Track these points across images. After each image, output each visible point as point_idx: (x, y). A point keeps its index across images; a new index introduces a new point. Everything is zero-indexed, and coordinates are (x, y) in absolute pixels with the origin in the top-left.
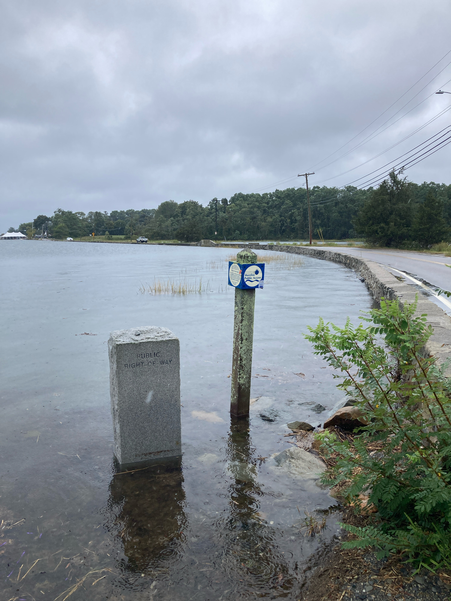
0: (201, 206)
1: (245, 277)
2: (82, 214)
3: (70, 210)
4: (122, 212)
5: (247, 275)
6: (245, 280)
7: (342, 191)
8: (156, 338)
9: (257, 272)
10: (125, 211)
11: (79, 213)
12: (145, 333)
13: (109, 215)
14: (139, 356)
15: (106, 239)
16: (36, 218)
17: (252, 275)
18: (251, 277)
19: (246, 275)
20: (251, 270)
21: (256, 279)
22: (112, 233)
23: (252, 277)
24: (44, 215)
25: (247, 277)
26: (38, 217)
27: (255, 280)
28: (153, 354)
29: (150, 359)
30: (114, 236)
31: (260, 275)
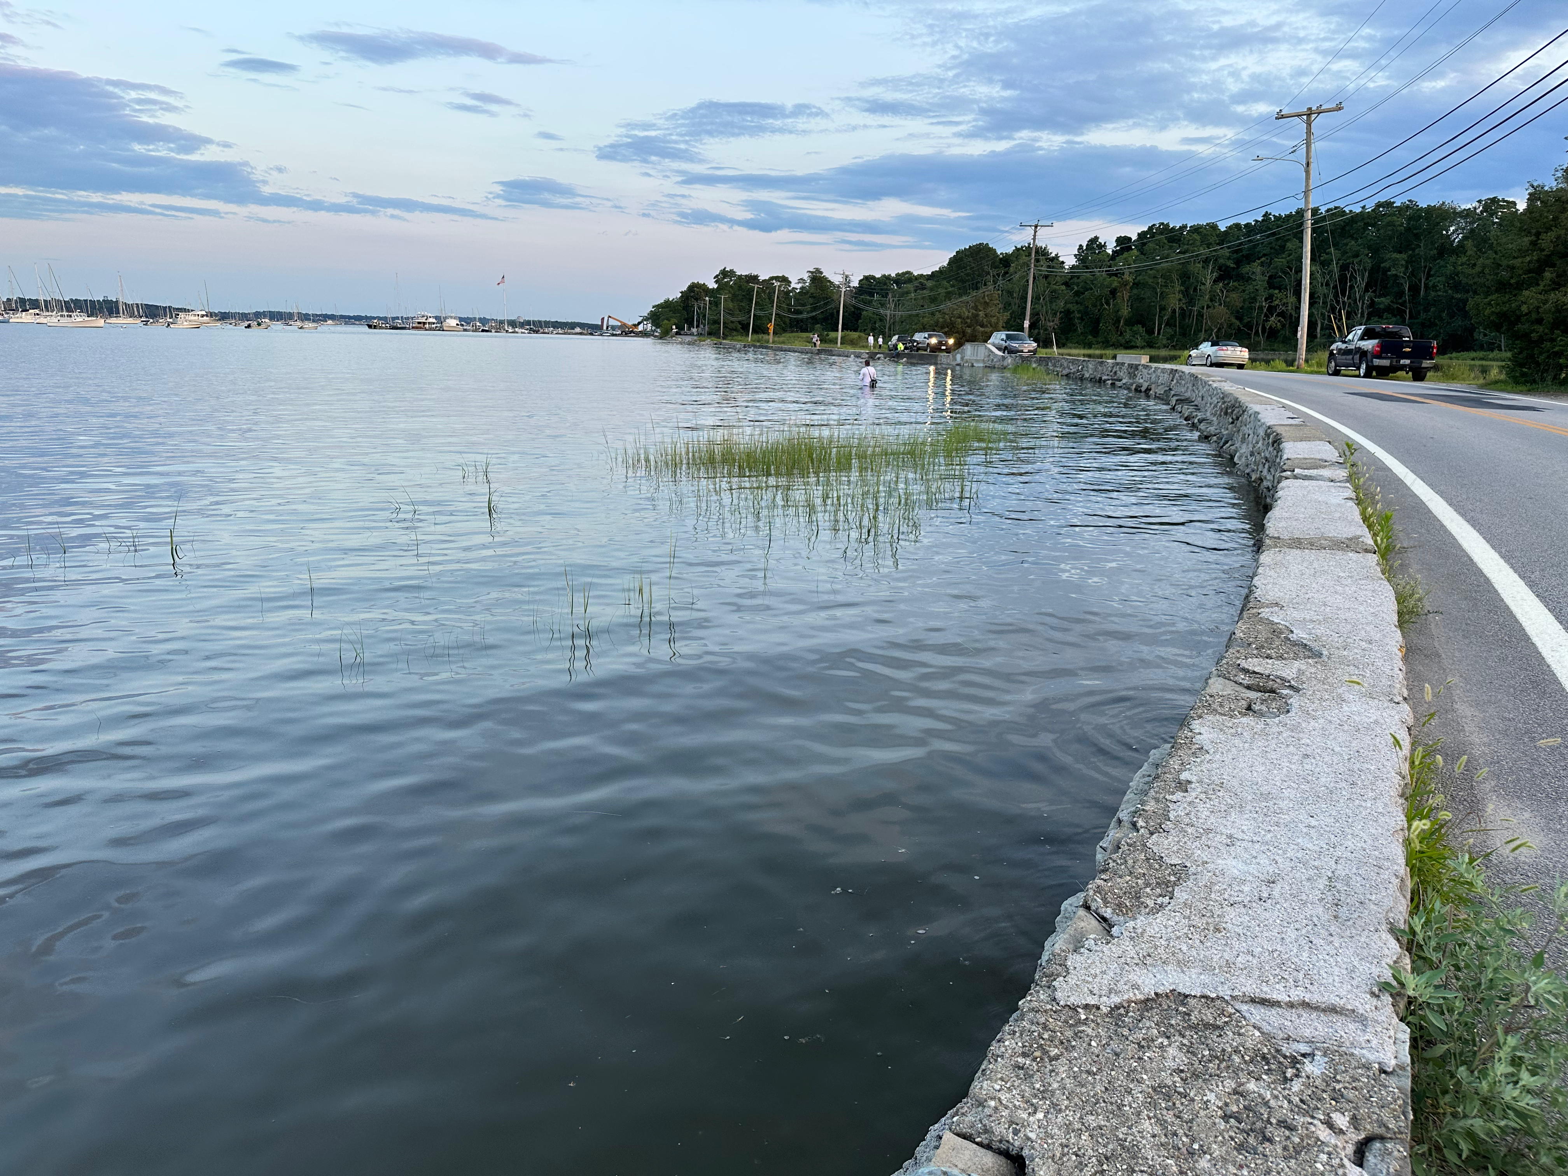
2: (784, 280)
7: (1468, 214)
10: (893, 275)
16: (685, 288)
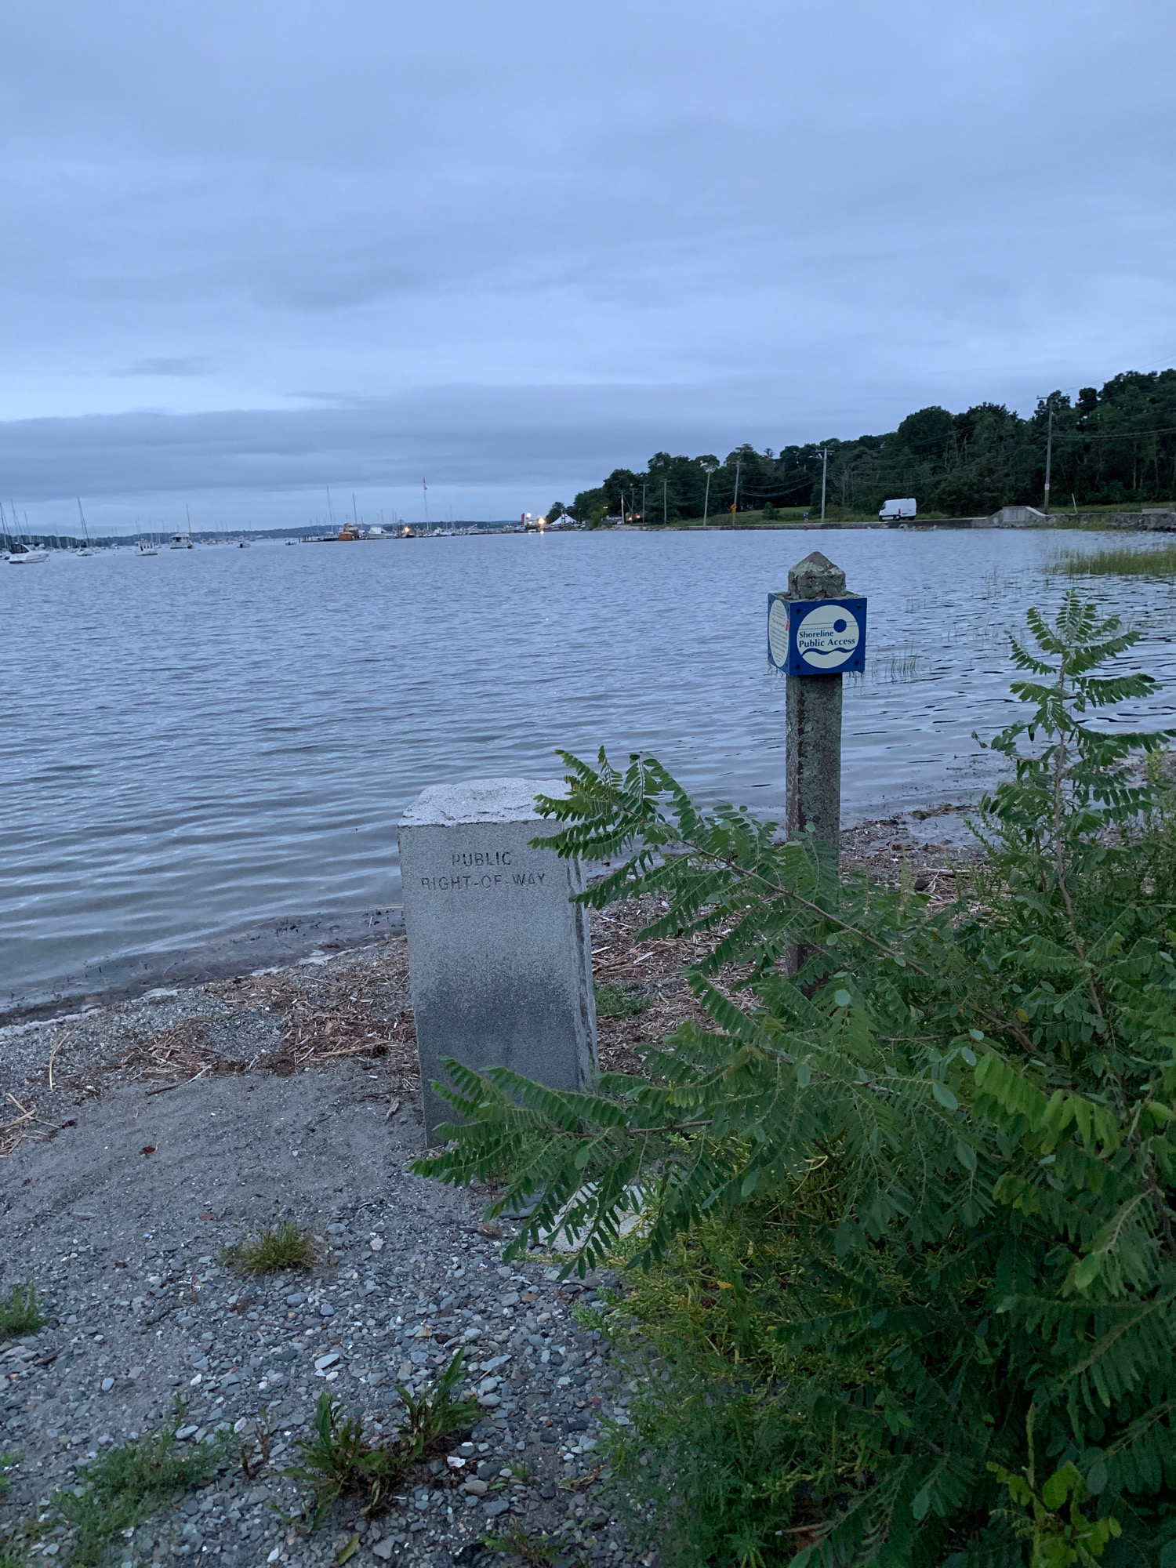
0: (1014, 416)
1: (799, 639)
2: (712, 460)
3: (684, 455)
4: (810, 448)
5: (808, 635)
6: (801, 650)
8: (502, 813)
9: (840, 626)
11: (705, 459)
12: (482, 799)
13: (777, 456)
14: (456, 858)
15: (764, 518)
16: (608, 476)
17: (822, 634)
18: (821, 639)
19: (805, 635)
20: (821, 618)
21: (839, 646)
22: (780, 502)
23: (826, 639)
24: (625, 469)
25: (807, 640)
26: (613, 475)
27: (835, 647)
28: (493, 857)
29: (485, 869)
30: (784, 511)
31: (852, 632)
